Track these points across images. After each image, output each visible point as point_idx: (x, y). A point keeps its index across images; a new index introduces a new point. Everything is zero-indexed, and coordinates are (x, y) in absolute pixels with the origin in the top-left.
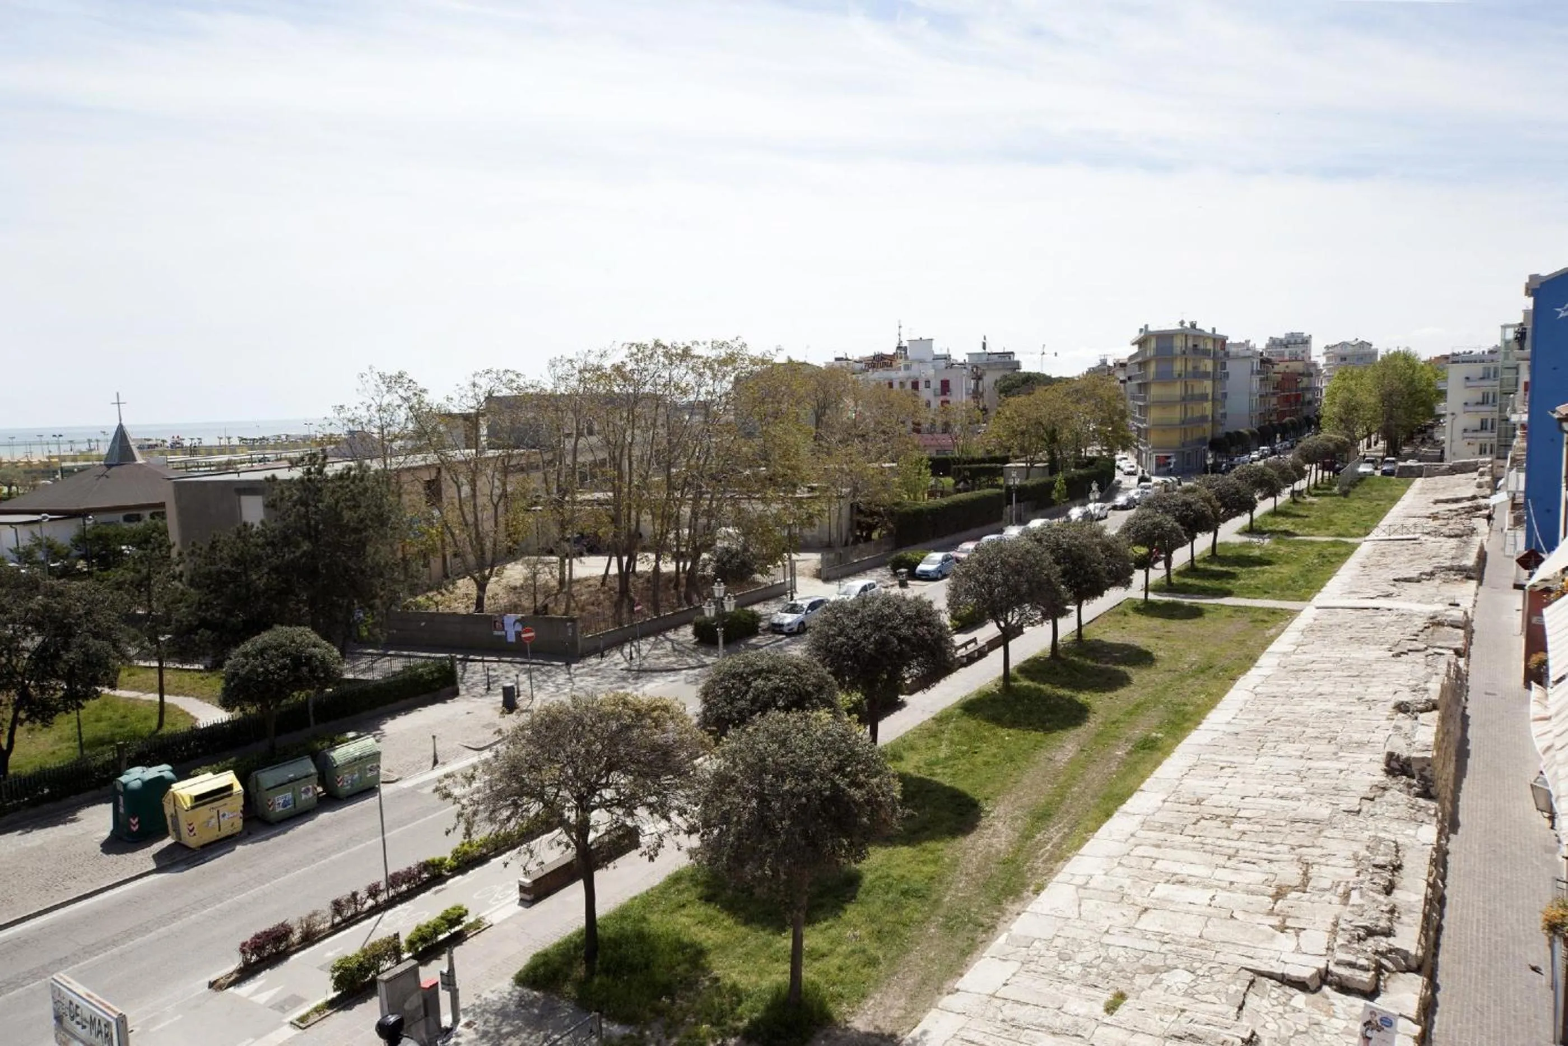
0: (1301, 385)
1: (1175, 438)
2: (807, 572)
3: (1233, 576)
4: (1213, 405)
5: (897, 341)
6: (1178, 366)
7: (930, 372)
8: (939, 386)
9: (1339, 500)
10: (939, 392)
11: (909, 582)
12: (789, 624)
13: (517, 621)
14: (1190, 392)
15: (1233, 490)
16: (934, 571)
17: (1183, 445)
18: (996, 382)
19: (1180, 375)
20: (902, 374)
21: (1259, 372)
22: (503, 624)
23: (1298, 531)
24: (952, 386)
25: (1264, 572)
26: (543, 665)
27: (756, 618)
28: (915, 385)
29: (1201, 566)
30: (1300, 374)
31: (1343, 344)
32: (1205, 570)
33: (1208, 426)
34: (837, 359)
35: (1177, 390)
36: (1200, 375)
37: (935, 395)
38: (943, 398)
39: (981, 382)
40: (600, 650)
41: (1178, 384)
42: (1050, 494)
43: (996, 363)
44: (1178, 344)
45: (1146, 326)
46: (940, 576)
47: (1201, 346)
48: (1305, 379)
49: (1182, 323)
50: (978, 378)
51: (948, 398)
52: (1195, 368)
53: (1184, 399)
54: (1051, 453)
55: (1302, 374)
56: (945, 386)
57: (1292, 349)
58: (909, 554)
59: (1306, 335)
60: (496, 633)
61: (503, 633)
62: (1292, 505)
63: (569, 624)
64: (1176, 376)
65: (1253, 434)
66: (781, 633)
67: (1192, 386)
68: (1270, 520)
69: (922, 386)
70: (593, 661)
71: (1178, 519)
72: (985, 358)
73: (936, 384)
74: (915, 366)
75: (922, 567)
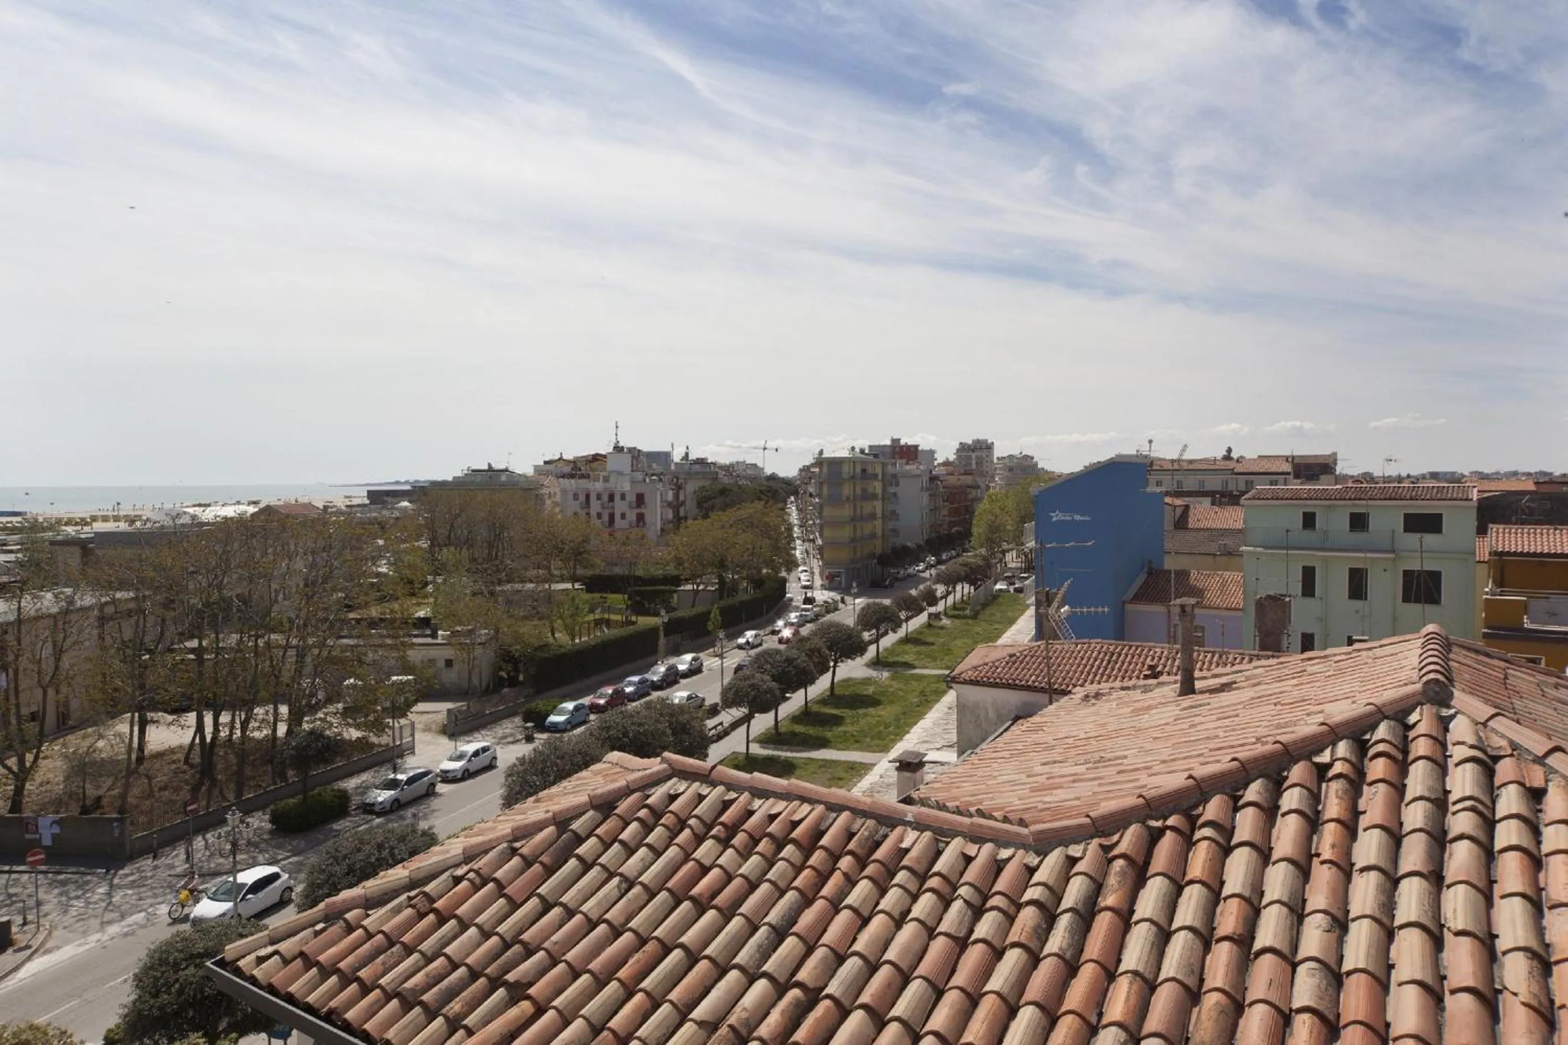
0: (970, 497)
1: (845, 555)
2: (434, 726)
3: (838, 720)
4: (883, 522)
5: (614, 441)
6: (847, 490)
7: (627, 487)
8: (634, 499)
9: (967, 624)
10: (634, 505)
11: (535, 735)
12: (381, 803)
13: (54, 822)
14: (859, 512)
15: (845, 637)
16: (563, 723)
17: (852, 561)
18: (695, 492)
19: (848, 498)
20: (599, 486)
21: (927, 489)
22: (37, 826)
23: (916, 663)
24: (647, 499)
25: (866, 715)
26: (83, 873)
27: (344, 796)
28: (611, 498)
29: (815, 708)
30: (968, 487)
31: (1011, 457)
32: (818, 714)
33: (878, 543)
34: (546, 463)
35: (846, 512)
36: (868, 496)
37: (631, 507)
38: (638, 511)
39: (682, 492)
40: (153, 849)
41: (847, 506)
42: (705, 626)
43: (697, 473)
44: (846, 469)
45: (821, 452)
46: (569, 727)
47: (870, 470)
48: (973, 491)
49: (853, 449)
50: (679, 488)
51: (643, 511)
52: (864, 490)
53: (853, 519)
54: (721, 577)
55: (971, 487)
56: (640, 499)
57: (978, 453)
58: (539, 704)
59: (989, 441)
60: (28, 836)
61: (38, 836)
62: (926, 631)
63: (115, 824)
64: (844, 499)
65: (919, 546)
66: (372, 812)
67: (862, 507)
68: (899, 649)
69: (617, 498)
70: (147, 863)
71: (774, 678)
72: (687, 467)
73: (631, 498)
74: (612, 479)
75: (554, 718)
